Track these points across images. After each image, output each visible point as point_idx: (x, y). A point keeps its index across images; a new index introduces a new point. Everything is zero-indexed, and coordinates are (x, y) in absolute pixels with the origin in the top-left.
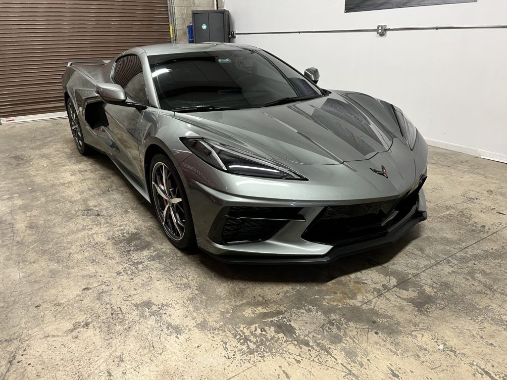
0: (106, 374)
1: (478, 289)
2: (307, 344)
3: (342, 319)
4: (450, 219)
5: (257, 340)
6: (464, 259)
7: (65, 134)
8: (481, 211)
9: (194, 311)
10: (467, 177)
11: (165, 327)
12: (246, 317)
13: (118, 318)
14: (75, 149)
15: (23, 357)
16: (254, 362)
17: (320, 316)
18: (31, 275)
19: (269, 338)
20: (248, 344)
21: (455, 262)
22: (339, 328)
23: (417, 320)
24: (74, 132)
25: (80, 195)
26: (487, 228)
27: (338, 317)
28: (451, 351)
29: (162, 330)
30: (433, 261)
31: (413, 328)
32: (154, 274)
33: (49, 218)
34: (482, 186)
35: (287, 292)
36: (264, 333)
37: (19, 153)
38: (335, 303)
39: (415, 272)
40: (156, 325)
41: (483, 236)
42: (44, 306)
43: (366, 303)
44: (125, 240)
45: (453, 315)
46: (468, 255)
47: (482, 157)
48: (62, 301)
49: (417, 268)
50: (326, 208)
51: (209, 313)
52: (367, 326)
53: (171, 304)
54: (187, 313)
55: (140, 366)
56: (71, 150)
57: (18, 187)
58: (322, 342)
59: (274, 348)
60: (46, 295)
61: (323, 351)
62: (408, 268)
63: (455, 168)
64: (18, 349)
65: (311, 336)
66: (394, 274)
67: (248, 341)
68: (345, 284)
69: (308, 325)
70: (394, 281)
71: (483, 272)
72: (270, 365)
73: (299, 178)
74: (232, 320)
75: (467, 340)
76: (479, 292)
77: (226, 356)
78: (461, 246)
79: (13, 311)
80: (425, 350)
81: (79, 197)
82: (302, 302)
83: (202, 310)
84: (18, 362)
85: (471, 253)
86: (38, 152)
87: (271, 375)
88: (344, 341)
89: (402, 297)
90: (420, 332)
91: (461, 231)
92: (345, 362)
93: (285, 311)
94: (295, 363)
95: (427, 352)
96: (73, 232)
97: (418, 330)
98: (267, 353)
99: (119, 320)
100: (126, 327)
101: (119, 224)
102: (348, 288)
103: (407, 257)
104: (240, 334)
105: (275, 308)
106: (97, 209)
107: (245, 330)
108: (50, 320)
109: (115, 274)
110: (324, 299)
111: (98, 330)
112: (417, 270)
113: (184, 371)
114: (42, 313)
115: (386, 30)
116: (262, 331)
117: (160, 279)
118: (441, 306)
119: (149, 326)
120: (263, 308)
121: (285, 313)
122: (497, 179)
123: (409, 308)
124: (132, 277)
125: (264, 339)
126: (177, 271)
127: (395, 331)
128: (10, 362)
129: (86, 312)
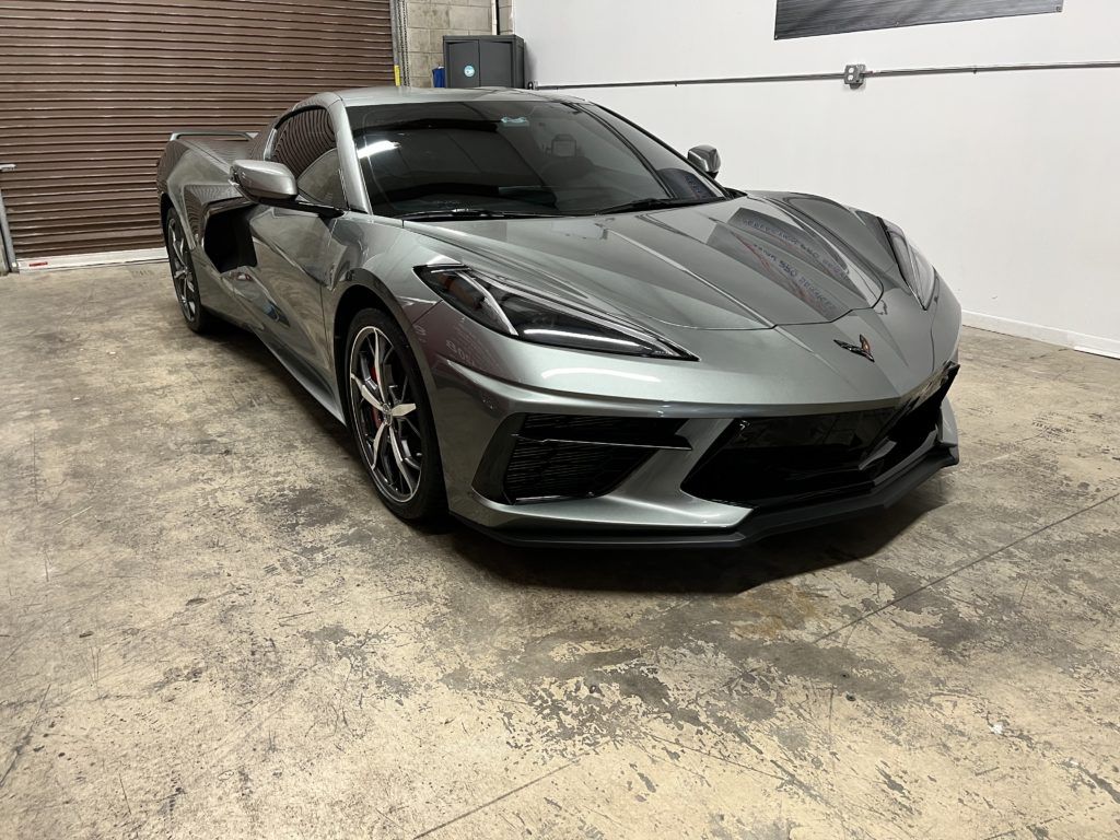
0: (237, 776)
1: (1078, 610)
2: (694, 719)
3: (772, 669)
4: (1010, 469)
5: (580, 710)
6: (1043, 550)
7: (160, 292)
8: (1079, 455)
9: (438, 650)
10: (1046, 388)
11: (372, 681)
12: (556, 663)
13: (268, 660)
14: (180, 321)
15: (47, 740)
16: (574, 755)
17: (724, 663)
18: (72, 570)
19: (609, 706)
20: (559, 719)
21: (1025, 555)
22: (765, 688)
23: (942, 673)
24: (179, 283)
25: (188, 412)
26: (1092, 489)
27: (763, 664)
28: (1021, 736)
29: (366, 688)
30: (974, 554)
31: (933, 690)
32: (349, 572)
33: (117, 457)
34: (1079, 406)
35: (648, 611)
36: (595, 695)
37: (55, 329)
38: (757, 637)
39: (936, 574)
40: (352, 677)
41: (1085, 506)
42: (100, 634)
43: (826, 637)
44: (286, 503)
45: (1022, 663)
46: (1053, 543)
47: (1076, 348)
48: (142, 625)
49: (939, 566)
50: (737, 421)
51: (472, 653)
52: (829, 684)
53: (387, 634)
54: (423, 654)
55: (314, 761)
56: (170, 323)
57: (49, 396)
58: (728, 715)
59: (618, 725)
60: (105, 613)
61: (729, 735)
62: (920, 567)
63: (1017, 370)
64: (37, 722)
65: (702, 702)
66: (890, 578)
67: (561, 713)
68: (778, 597)
69: (696, 679)
70: (888, 593)
71: (1085, 576)
72: (610, 762)
73: (677, 355)
74: (523, 667)
75: (1055, 714)
76: (1080, 618)
77: (511, 741)
78: (1035, 524)
79: (29, 645)
80: (962, 734)
81: (187, 416)
82: (681, 632)
83: (456, 647)
84: (36, 750)
85: (1058, 539)
86: (97, 327)
87: (612, 782)
88: (779, 715)
89: (907, 624)
90: (947, 698)
91: (1036, 495)
92: (779, 756)
93: (644, 651)
94: (668, 758)
95: (966, 739)
96: (170, 487)
97: (945, 692)
98: (603, 736)
99: (268, 665)
100: (284, 679)
101: (272, 471)
102: (785, 605)
103: (916, 545)
104: (541, 698)
105: (621, 644)
106: (224, 440)
107: (553, 689)
108: (113, 664)
109: (263, 572)
110: (732, 627)
111: (220, 685)
112: (940, 572)
113: (413, 771)
114: (95, 649)
115: (864, 76)
116: (591, 692)
117: (363, 582)
118: (994, 644)
119: (336, 679)
120: (593, 645)
121: (645, 655)
122: (1111, 392)
123: (924, 647)
124: (300, 578)
125: (598, 709)
126: (402, 567)
127: (894, 694)
128: (18, 750)
129: (195, 648)
